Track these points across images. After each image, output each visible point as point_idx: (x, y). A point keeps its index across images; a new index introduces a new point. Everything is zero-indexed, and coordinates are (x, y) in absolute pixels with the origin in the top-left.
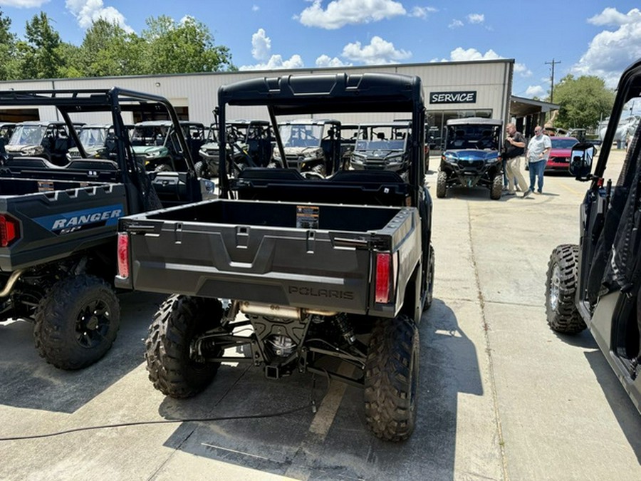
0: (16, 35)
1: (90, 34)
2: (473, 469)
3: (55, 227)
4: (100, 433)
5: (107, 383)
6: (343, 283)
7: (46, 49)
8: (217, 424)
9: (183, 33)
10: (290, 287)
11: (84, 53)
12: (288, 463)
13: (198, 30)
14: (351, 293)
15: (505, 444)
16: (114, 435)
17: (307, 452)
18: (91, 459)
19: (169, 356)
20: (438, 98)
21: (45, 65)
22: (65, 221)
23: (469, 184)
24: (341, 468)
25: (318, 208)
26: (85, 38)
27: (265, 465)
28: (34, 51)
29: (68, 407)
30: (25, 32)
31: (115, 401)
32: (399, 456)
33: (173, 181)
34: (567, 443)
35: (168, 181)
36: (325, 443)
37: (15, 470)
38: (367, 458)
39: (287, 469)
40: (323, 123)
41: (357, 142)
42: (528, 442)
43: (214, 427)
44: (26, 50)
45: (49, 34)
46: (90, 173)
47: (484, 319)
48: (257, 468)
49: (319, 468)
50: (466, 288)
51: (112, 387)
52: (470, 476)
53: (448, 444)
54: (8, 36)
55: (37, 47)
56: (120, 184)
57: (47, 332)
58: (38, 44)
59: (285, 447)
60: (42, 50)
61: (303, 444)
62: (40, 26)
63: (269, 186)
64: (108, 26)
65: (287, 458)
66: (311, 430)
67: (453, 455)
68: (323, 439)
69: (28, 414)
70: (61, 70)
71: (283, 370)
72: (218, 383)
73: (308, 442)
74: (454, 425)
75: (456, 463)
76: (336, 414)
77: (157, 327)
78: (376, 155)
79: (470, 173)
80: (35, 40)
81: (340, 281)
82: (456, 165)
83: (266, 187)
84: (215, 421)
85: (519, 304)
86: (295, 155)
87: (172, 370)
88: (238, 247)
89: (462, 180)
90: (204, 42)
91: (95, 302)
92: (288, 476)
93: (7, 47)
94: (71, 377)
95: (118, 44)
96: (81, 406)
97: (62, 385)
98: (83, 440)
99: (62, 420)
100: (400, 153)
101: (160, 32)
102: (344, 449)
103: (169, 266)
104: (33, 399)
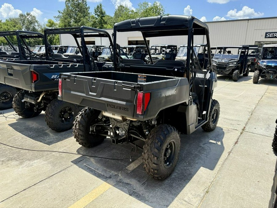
0: (91, 13)
1: (117, 11)
2: (186, 199)
3: (52, 77)
4: (54, 153)
5: (66, 138)
6: (125, 104)
7: (100, 17)
8: (94, 159)
9: (152, 9)
10: (108, 104)
11: (114, 19)
12: (110, 177)
13: (159, 7)
14: (128, 109)
15: (209, 192)
16: (58, 155)
17: (120, 175)
18: (46, 161)
19: (79, 129)
20: (270, 35)
21: (100, 24)
22: (57, 76)
23: (271, 77)
24: (129, 184)
25: (146, 76)
26: (115, 13)
27: (101, 176)
28: (96, 19)
29: (49, 143)
30: (94, 11)
31: (65, 144)
32: (156, 186)
33: (110, 66)
34: (243, 199)
35: (109, 66)
36: (129, 174)
37: (22, 160)
38: (142, 183)
39: (108, 180)
40: (200, 46)
41: (215, 55)
42: (221, 194)
43: (92, 160)
44: (94, 18)
45: (102, 12)
46: (74, 60)
47: (238, 139)
48: (97, 177)
49: (120, 182)
50: (239, 125)
51: (67, 139)
52: (182, 201)
53: (181, 186)
54: (88, 13)
55: (97, 17)
56: (82, 64)
57: (48, 116)
58: (98, 16)
59: (113, 172)
60: (99, 18)
61: (120, 172)
62: (99, 9)
63: (131, 67)
64: (123, 7)
65: (111, 176)
66: (127, 168)
67: (180, 191)
68: (129, 172)
69: (37, 143)
70: (105, 26)
71: (119, 141)
72: (103, 145)
73: (123, 172)
74: (190, 180)
75: (180, 194)
76: (141, 164)
77: (77, 117)
78: (223, 61)
79: (272, 72)
80: (97, 14)
81: (124, 103)
82: (265, 67)
83: (129, 67)
84: (94, 157)
85: (263, 135)
86: (184, 60)
87: (80, 135)
88: (93, 86)
89: (267, 75)
90: (161, 12)
91: (68, 108)
92: (107, 182)
93: (88, 18)
94: (56, 134)
95: (126, 15)
96: (54, 143)
97: (52, 135)
98: (48, 155)
99: (46, 147)
100: (235, 60)
101: (143, 9)
102: (135, 178)
103: (72, 92)
104: (41, 139)
